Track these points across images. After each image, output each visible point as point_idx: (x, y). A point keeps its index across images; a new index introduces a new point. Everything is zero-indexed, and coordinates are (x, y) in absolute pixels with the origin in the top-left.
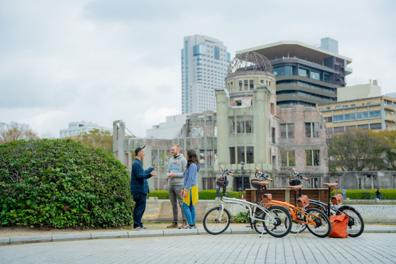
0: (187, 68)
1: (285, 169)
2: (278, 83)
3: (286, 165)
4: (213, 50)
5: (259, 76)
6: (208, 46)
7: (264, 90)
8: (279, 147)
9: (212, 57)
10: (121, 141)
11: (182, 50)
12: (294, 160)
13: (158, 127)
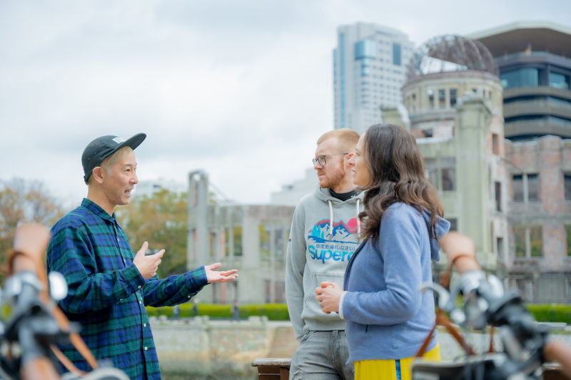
0: (342, 82)
1: (522, 263)
2: (507, 101)
3: (524, 255)
4: (389, 49)
5: (468, 81)
6: (381, 42)
7: (478, 106)
8: (509, 220)
9: (388, 61)
10: (201, 210)
11: (335, 52)
12: (541, 246)
13: (290, 187)
